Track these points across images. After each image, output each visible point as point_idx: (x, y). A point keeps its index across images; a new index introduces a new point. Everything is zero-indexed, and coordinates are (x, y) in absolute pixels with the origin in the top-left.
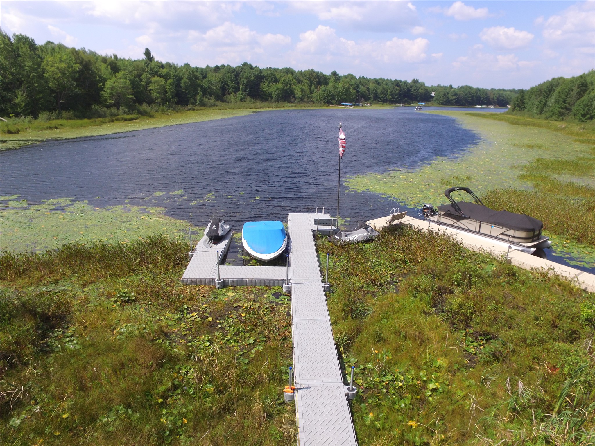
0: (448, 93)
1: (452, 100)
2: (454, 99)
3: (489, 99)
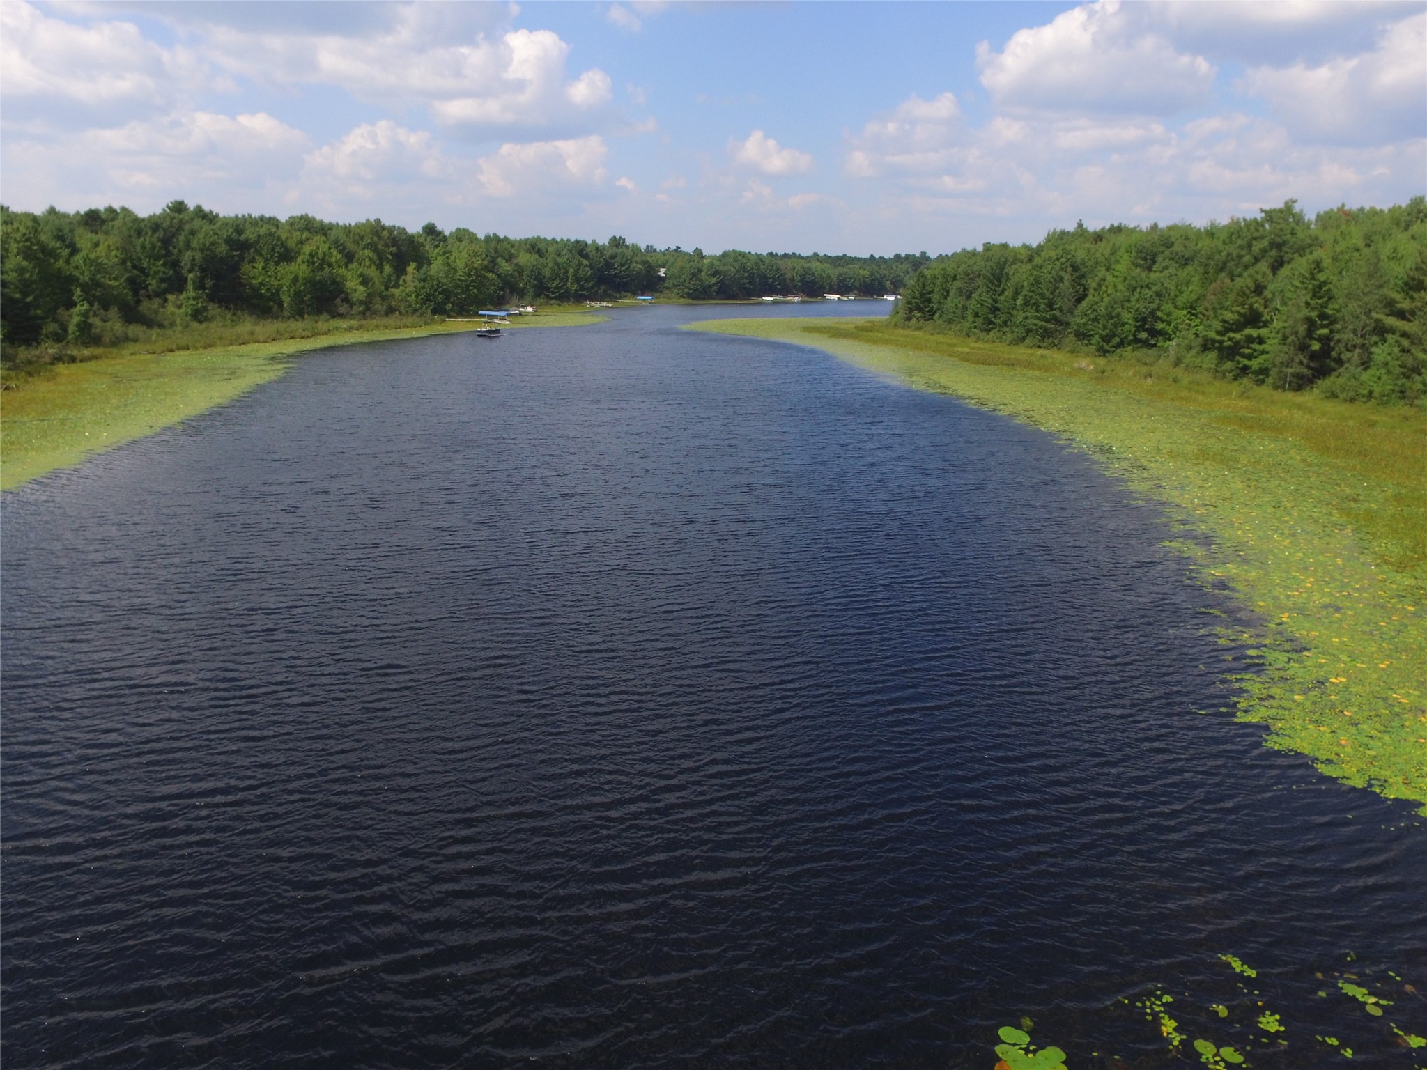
0: (700, 271)
1: (710, 287)
2: (714, 284)
3: (785, 280)
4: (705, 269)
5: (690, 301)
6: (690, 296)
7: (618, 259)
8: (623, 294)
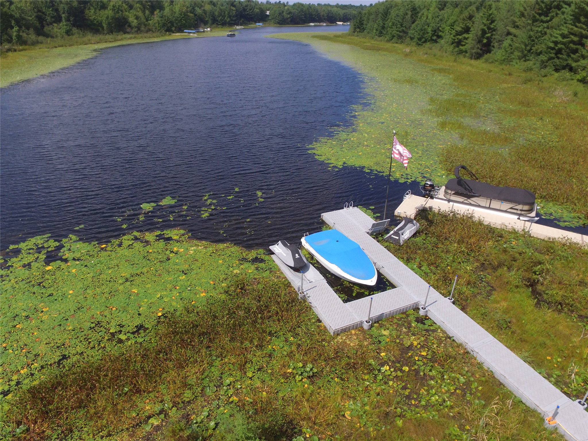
0: (283, 12)
1: (287, 19)
2: (289, 18)
3: (320, 16)
4: (285, 11)
5: (278, 25)
6: (279, 23)
7: (249, 7)
8: (251, 22)
